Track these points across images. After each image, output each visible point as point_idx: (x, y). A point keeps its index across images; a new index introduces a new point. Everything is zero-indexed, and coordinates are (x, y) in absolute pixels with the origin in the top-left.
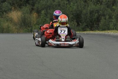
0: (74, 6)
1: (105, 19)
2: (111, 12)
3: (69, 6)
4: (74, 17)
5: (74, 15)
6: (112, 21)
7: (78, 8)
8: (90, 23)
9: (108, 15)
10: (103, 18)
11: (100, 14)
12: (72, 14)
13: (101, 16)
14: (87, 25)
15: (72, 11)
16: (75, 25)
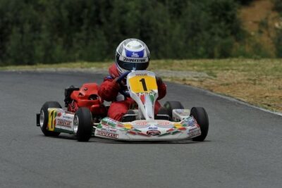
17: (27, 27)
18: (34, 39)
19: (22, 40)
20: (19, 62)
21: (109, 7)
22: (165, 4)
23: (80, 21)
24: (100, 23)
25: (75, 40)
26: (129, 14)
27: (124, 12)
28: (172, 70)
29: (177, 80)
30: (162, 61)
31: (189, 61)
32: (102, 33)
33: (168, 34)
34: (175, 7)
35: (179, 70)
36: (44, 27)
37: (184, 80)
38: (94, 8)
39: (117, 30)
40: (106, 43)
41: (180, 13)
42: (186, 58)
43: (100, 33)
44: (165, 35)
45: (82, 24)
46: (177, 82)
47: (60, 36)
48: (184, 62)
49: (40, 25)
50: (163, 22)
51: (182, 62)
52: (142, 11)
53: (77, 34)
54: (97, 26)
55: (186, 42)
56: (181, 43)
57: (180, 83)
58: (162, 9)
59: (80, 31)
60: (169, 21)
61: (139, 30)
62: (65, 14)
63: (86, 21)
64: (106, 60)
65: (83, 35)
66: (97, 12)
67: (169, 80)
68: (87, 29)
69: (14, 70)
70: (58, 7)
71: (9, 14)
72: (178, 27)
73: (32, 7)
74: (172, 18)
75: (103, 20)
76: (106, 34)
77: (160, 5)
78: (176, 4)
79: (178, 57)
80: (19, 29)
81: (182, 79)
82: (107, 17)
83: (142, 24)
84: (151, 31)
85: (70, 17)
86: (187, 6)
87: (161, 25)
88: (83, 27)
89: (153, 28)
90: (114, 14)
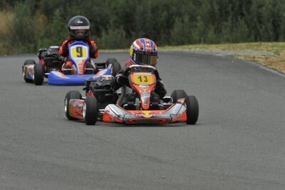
1: (183, 21)
4: (119, 20)
5: (120, 15)
6: (196, 26)
7: (127, 2)
8: (153, 31)
9: (189, 14)
10: (177, 20)
11: (171, 12)
12: (116, 14)
13: (174, 17)
15: (115, 9)
16: (122, 35)
17: (186, 18)
18: (192, 27)
19: (183, 28)
21: (249, 2)
23: (227, 13)
24: (242, 14)
25: (223, 27)
26: (264, 8)
27: (261, 6)
36: (199, 18)
38: (238, 3)
39: (255, 20)
40: (247, 30)
45: (229, 15)
47: (213, 24)
49: (196, 16)
52: (274, 6)
53: (225, 23)
59: (227, 21)
61: (271, 20)
62: (216, 8)
63: (231, 13)
65: (229, 23)
66: (241, 6)
68: (232, 19)
70: (211, 3)
75: (245, 12)
76: (246, 22)
80: (180, 19)
82: (248, 10)
83: (273, 15)
84: (281, 21)
85: (220, 10)
88: (229, 18)
90: (253, 7)
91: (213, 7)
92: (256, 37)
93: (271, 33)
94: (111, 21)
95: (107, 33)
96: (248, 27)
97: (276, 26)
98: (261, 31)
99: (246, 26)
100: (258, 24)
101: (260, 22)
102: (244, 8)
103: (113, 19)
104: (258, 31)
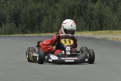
0: (11, 5)
1: (48, 19)
2: (54, 10)
3: (6, 6)
4: (12, 18)
5: (12, 15)
6: (56, 21)
7: (16, 7)
8: (31, 24)
9: (51, 15)
10: (45, 17)
11: (41, 13)
12: (10, 14)
13: (43, 16)
14: (27, 27)
15: (9, 11)
16: (14, 26)
17: (50, 16)
18: (53, 21)
19: (48, 22)
20: (47, 32)
21: (86, 7)
22: (109, 6)
24: (82, 14)
26: (94, 11)
27: (92, 10)
28: (112, 35)
29: (114, 39)
30: (108, 31)
31: (119, 31)
32: (83, 19)
33: (111, 19)
34: (114, 8)
35: (115, 35)
36: (57, 16)
37: (117, 39)
38: (79, 8)
39: (89, 18)
40: (84, 23)
41: (116, 10)
42: (118, 30)
43: (82, 19)
44: (110, 20)
45: (74, 15)
46: (114, 40)
48: (117, 31)
49: (56, 15)
50: (109, 14)
51: (116, 31)
52: (100, 9)
54: (80, 16)
55: (119, 23)
56: (116, 23)
57: (115, 40)
58: (108, 9)
60: (111, 14)
61: (98, 18)
62: (67, 10)
63: (76, 14)
64: (84, 30)
66: (81, 10)
67: (111, 39)
68: (76, 17)
69: (45, 35)
70: (64, 8)
71: (43, 11)
72: (115, 16)
73: (52, 8)
74: (112, 12)
75: (83, 13)
76: (84, 19)
77: (108, 7)
78: (114, 6)
79: (115, 29)
80: (47, 17)
81: (116, 39)
82: (85, 12)
83: (99, 15)
85: (69, 12)
86: (119, 7)
87: (108, 15)
88: (75, 17)
89: (104, 17)
90: (88, 11)
91: (65, 10)
92: (90, 28)
93: (99, 25)
94: (7, 19)
95: (5, 25)
96: (85, 22)
97: (101, 21)
98: (93, 24)
99: (84, 21)
100: (90, 20)
101: (92, 19)
102: (82, 11)
103: (8, 17)
104: (91, 24)
